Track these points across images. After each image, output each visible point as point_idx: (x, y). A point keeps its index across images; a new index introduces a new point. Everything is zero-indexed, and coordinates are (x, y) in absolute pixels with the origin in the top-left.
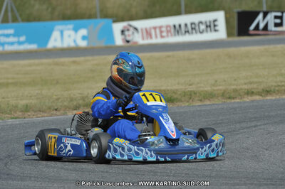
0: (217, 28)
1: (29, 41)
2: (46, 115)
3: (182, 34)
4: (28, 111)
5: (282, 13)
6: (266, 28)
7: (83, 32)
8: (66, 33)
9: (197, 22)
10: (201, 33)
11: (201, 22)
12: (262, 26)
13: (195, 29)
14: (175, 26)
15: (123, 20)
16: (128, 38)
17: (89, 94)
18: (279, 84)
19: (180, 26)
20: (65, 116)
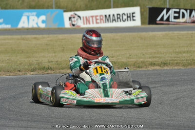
0: (134, 18)
1: (5, 23)
2: (12, 74)
3: (111, 22)
6: (168, 19)
7: (43, 18)
9: (121, 13)
10: (124, 21)
11: (124, 14)
12: (165, 18)
13: (119, 18)
14: (106, 16)
15: (71, 11)
17: (42, 61)
18: (173, 59)
19: (109, 16)
20: (26, 76)
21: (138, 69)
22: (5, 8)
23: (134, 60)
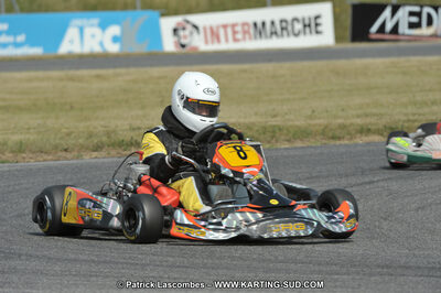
0: (319, 28)
1: (30, 42)
2: (50, 157)
3: (266, 37)
4: (24, 152)
5: (422, 7)
6: (395, 30)
7: (115, 30)
8: (88, 31)
9: (289, 18)
10: (296, 35)
11: (295, 19)
12: (389, 27)
13: (286, 29)
14: (255, 24)
15: (176, 13)
16: (183, 41)
17: (117, 126)
18: (411, 118)
19: (264, 24)
20: (80, 161)
21: (332, 142)
22: (30, 10)
23: (322, 121)
